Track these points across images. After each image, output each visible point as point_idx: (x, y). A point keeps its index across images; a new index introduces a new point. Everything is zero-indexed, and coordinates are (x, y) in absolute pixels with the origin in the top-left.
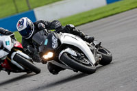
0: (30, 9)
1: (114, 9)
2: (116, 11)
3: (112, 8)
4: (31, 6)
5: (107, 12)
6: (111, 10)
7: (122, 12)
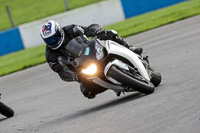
0: (13, 26)
1: (135, 26)
2: (139, 28)
3: (132, 24)
4: (15, 23)
5: (126, 29)
6: (131, 27)
7: (147, 30)
